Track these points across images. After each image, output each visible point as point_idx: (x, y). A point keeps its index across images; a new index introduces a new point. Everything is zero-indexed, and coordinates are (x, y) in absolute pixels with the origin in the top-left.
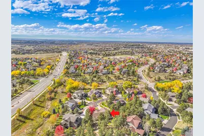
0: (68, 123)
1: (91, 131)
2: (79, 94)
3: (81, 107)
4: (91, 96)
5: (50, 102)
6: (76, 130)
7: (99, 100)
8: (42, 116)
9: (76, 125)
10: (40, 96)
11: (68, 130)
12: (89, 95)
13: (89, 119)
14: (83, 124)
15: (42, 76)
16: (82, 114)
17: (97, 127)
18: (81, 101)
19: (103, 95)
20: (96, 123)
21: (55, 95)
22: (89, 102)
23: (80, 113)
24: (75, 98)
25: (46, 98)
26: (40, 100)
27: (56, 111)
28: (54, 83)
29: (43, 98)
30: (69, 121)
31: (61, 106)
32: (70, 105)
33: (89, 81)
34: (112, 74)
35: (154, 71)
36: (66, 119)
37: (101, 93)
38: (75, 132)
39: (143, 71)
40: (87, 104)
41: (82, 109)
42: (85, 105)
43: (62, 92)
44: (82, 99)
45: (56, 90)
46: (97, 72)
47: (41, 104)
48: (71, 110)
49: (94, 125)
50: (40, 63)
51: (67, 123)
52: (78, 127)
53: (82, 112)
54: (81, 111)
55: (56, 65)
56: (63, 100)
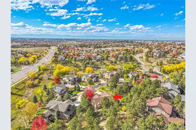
0: (55, 114)
1: (95, 125)
2: (71, 78)
3: (74, 93)
4: (86, 80)
5: (32, 89)
6: (67, 124)
7: (96, 84)
8: (17, 106)
9: (67, 116)
10: (19, 83)
11: (54, 124)
12: (83, 80)
13: (88, 106)
14: (79, 114)
15: (25, 65)
16: (75, 102)
17: (101, 118)
18: (73, 86)
19: (100, 80)
20: (98, 113)
21: (39, 82)
22: (83, 87)
23: (73, 100)
24: (65, 83)
25: (27, 85)
26: (18, 87)
27: (39, 99)
28: (40, 70)
29: (23, 85)
30: (56, 110)
31: (45, 94)
32: (58, 89)
33: (82, 68)
34: (107, 60)
35: (152, 57)
36: (51, 108)
37: (98, 77)
38: (67, 127)
39: (140, 58)
40: (81, 89)
41: (76, 95)
42: (79, 90)
43: (49, 79)
44: (74, 84)
45: (41, 76)
46: (90, 59)
47: (18, 91)
48: (59, 97)
49: (95, 115)
50: (25, 55)
51: (53, 114)
52: (71, 118)
53: (76, 99)
54: (74, 98)
55: (43, 56)
56: (49, 86)
